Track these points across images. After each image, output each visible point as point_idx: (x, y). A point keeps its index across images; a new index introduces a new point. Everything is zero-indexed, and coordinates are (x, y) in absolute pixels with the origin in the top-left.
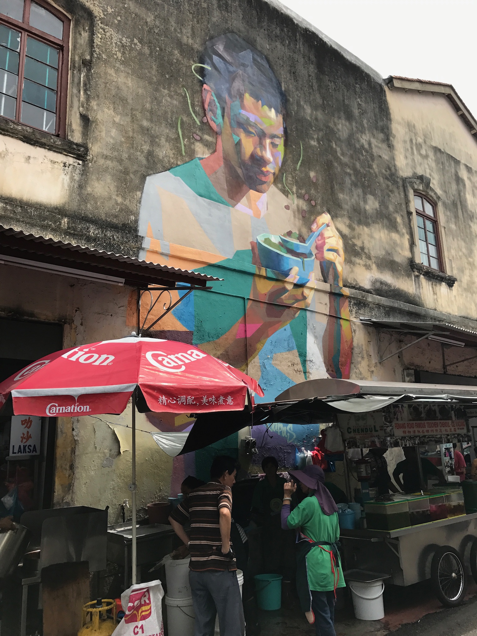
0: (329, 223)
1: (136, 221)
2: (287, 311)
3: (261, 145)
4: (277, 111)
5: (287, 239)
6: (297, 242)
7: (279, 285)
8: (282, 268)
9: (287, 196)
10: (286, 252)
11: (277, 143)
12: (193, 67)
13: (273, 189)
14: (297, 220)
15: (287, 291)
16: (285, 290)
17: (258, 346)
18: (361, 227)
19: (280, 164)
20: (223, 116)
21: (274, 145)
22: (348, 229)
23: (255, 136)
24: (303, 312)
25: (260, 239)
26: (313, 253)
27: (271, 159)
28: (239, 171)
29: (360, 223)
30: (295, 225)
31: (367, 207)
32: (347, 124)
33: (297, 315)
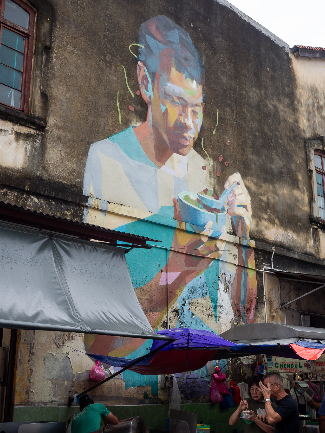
0: (239, 181)
2: (202, 261)
3: (184, 113)
4: (198, 83)
5: (204, 196)
6: (212, 199)
7: (196, 238)
8: (199, 222)
9: (204, 158)
10: (202, 207)
11: (197, 111)
12: (130, 46)
13: (193, 152)
14: (212, 179)
15: (203, 243)
16: (201, 242)
17: (178, 292)
19: (199, 129)
20: (153, 89)
21: (194, 113)
22: (255, 186)
23: (179, 105)
24: (216, 262)
25: (181, 196)
26: (225, 209)
27: (192, 126)
28: (165, 137)
30: (210, 184)
33: (210, 265)
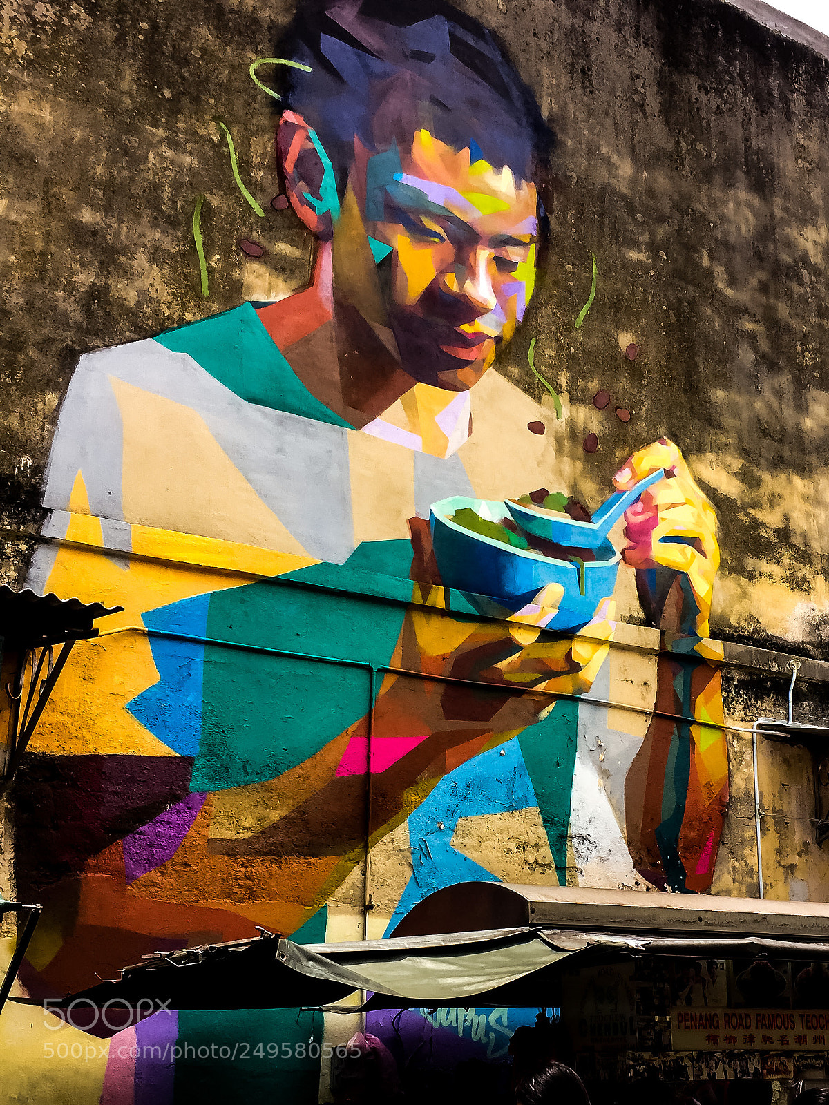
0: (674, 467)
1: (39, 470)
2: (511, 704)
3: (462, 263)
4: (519, 174)
5: (533, 510)
6: (565, 519)
9: (539, 399)
10: (525, 544)
11: (514, 258)
12: (253, 67)
13: (492, 379)
14: (566, 460)
16: (510, 647)
17: (410, 796)
18: (783, 476)
19: (519, 315)
20: (341, 192)
21: (503, 265)
22: (737, 482)
23: (442, 240)
24: (568, 707)
26: (615, 549)
27: (492, 301)
28: (385, 335)
29: (778, 464)
30: (560, 473)
31: (808, 423)
32: (756, 201)
33: (545, 713)
